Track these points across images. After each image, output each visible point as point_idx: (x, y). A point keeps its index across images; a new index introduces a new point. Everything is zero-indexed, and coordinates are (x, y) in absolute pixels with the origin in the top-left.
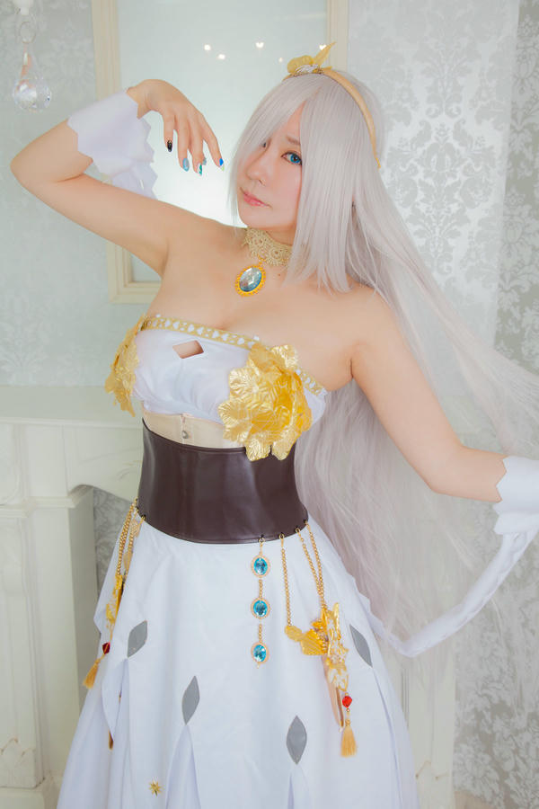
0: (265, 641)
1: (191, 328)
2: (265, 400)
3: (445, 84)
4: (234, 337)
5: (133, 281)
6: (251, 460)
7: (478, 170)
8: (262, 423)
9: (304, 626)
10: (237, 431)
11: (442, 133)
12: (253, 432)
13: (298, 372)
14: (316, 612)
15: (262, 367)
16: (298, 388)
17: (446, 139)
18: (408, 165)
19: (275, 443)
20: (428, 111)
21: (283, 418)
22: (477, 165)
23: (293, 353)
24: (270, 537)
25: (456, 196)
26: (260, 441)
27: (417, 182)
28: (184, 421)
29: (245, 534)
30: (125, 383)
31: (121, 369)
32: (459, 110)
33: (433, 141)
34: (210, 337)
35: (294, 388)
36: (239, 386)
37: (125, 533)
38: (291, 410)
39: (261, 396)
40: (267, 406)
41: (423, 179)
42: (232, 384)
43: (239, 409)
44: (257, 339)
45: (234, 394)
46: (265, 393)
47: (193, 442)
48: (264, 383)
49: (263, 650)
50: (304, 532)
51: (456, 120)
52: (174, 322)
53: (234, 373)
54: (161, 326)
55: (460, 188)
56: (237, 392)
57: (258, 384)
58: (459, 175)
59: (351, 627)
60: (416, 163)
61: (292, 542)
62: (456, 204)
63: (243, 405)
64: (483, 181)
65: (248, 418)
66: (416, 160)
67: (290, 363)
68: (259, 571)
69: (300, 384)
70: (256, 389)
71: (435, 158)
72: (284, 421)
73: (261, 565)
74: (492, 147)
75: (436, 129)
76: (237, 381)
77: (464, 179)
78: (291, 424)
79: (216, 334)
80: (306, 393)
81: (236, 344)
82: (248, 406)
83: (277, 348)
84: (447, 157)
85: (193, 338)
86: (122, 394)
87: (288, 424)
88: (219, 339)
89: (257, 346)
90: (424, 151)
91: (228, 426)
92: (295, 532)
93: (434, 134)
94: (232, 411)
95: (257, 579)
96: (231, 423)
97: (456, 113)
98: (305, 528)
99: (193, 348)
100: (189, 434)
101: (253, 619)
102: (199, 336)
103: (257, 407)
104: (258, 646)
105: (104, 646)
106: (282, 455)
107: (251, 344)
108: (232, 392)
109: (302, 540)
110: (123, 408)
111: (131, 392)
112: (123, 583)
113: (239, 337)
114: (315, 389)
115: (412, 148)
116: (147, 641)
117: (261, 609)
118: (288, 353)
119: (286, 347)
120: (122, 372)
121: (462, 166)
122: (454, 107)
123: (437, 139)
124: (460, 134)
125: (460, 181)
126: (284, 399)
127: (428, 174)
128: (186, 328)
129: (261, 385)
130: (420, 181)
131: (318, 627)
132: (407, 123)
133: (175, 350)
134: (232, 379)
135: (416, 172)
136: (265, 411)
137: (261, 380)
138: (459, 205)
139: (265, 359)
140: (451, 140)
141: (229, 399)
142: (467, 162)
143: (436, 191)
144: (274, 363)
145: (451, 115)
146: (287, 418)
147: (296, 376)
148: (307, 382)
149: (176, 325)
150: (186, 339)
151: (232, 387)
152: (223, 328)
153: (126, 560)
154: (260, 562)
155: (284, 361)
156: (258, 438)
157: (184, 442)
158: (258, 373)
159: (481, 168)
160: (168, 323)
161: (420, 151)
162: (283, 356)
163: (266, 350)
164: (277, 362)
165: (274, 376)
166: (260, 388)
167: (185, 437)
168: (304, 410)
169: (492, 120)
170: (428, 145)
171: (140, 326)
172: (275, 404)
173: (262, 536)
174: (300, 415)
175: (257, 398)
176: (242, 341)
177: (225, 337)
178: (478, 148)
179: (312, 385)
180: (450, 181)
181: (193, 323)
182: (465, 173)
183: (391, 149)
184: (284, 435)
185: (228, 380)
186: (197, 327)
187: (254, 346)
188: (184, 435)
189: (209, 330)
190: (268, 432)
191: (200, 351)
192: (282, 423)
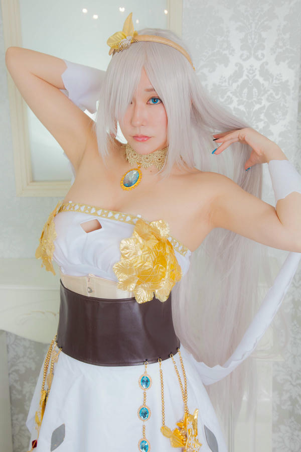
0: (148, 437)
1: (93, 210)
2: (147, 260)
3: (253, 36)
4: (124, 216)
5: (33, 181)
6: (139, 303)
7: (277, 97)
8: (145, 277)
9: (172, 425)
10: (127, 283)
11: (251, 72)
12: (139, 283)
13: (170, 239)
14: (181, 415)
15: (144, 237)
16: (170, 251)
17: (255, 76)
18: (225, 97)
19: (157, 291)
20: (241, 56)
21: (160, 273)
22: (277, 94)
23: (166, 225)
24: (151, 361)
25: (262, 116)
26: (145, 290)
27: (232, 109)
28: (89, 281)
29: (134, 358)
30: (48, 251)
31: (45, 241)
32: (263, 55)
33: (245, 77)
34: (107, 217)
35: (168, 251)
36: (128, 251)
37: (48, 361)
38: (165, 267)
39: (144, 258)
40: (149, 265)
41: (236, 107)
42: (122, 250)
43: (129, 267)
44: (139, 216)
45: (124, 257)
46: (147, 256)
47: (95, 295)
48: (146, 248)
49: (146, 444)
50: (176, 357)
51: (261, 62)
52: (81, 206)
53: (123, 242)
54: (72, 209)
55: (265, 111)
56: (126, 256)
57: (142, 249)
58: (264, 102)
59: (205, 426)
60: (231, 95)
61: (167, 364)
62: (263, 122)
63: (131, 265)
64: (282, 105)
65: (135, 274)
66: (231, 93)
67: (164, 233)
68: (144, 386)
69: (172, 249)
70: (140, 253)
71: (246, 90)
72: (161, 275)
73: (146, 382)
74: (287, 81)
75: (247, 69)
76: (126, 248)
77: (268, 104)
78: (166, 277)
79: (110, 214)
80: (177, 254)
81: (124, 221)
82: (134, 265)
83: (154, 222)
84: (255, 90)
85: (93, 218)
86: (46, 260)
87: (164, 277)
88: (113, 218)
89: (140, 221)
90: (238, 85)
91: (121, 280)
92: (169, 357)
93: (245, 73)
94: (123, 269)
95: (143, 391)
96: (122, 277)
97: (262, 57)
98: (177, 353)
99: (95, 225)
100: (93, 290)
101: (139, 421)
102: (99, 216)
103: (141, 266)
104: (143, 442)
105: (33, 442)
106: (164, 299)
107: (135, 220)
108: (123, 255)
109: (174, 362)
110: (47, 269)
111: (52, 257)
112: (46, 396)
113: (127, 216)
114: (183, 251)
115: (229, 84)
116: (66, 439)
117: (144, 414)
118: (163, 226)
119: (160, 221)
120: (46, 243)
121: (266, 95)
122: (259, 53)
123: (248, 76)
124: (265, 73)
125: (264, 107)
126: (161, 259)
127: (240, 102)
128: (90, 210)
129: (143, 250)
130: (234, 108)
131: (181, 426)
132: (226, 66)
133: (82, 226)
134: (122, 246)
135: (231, 102)
136: (147, 268)
137: (144, 246)
138: (264, 123)
139: (146, 231)
140: (258, 77)
141: (120, 260)
142: (269, 93)
143: (247, 115)
144: (153, 234)
145: (257, 58)
146: (163, 272)
147: (169, 243)
148: (177, 246)
149: (82, 209)
150: (89, 218)
151: (123, 252)
152: (115, 210)
153: (49, 379)
154: (145, 380)
155: (159, 231)
156: (142, 287)
157: (89, 295)
158: (141, 240)
159: (280, 96)
160: (77, 207)
161: (235, 86)
162: (159, 228)
163: (146, 224)
164: (155, 233)
165: (153, 243)
166: (143, 252)
167: (89, 292)
168: (176, 267)
169: (287, 62)
170: (241, 81)
171: (58, 210)
172: (154, 263)
173: (146, 360)
174: (173, 271)
175: (141, 259)
176: (128, 218)
177: (117, 216)
178: (278, 82)
179: (180, 249)
180: (257, 107)
181: (95, 207)
182: (268, 100)
183: (214, 85)
184: (162, 285)
185: (119, 247)
186: (97, 209)
187: (138, 222)
188: (89, 290)
189: (106, 212)
190: (150, 283)
191: (99, 227)
192: (160, 277)
